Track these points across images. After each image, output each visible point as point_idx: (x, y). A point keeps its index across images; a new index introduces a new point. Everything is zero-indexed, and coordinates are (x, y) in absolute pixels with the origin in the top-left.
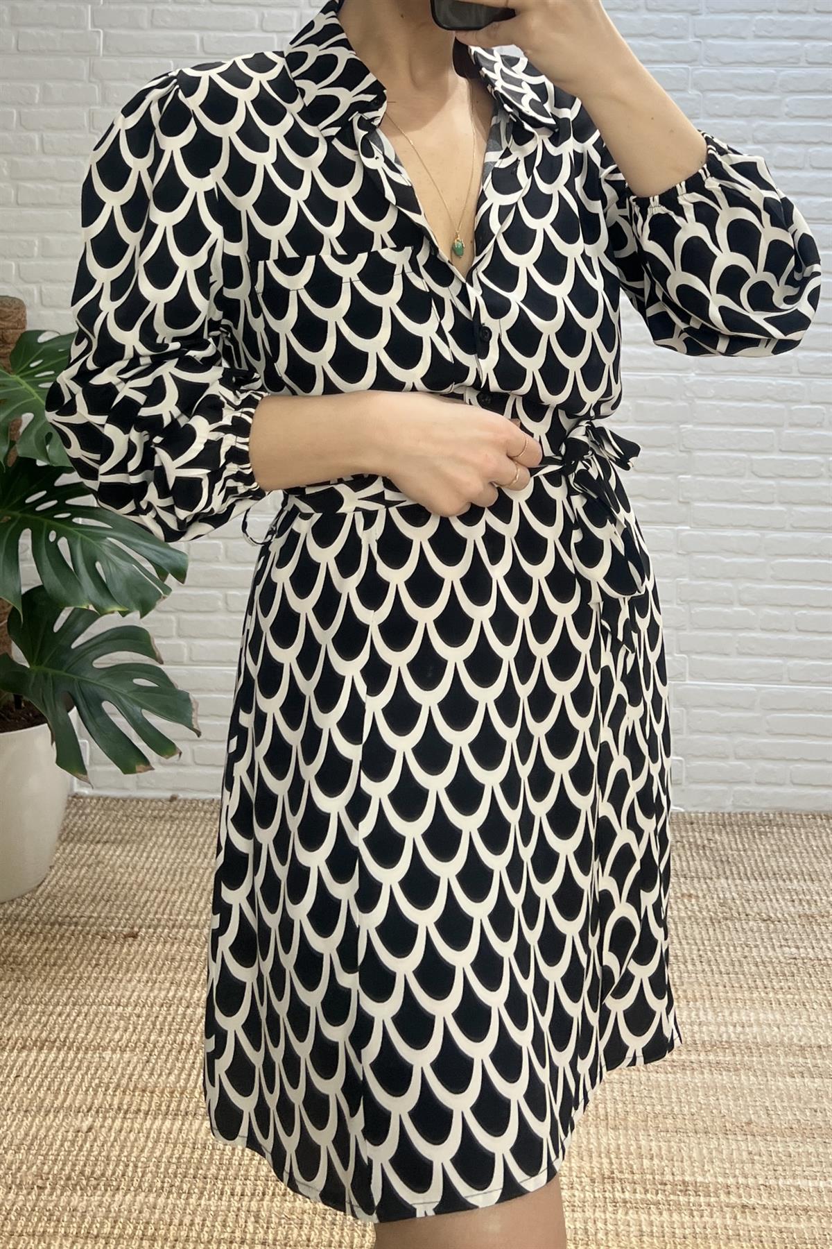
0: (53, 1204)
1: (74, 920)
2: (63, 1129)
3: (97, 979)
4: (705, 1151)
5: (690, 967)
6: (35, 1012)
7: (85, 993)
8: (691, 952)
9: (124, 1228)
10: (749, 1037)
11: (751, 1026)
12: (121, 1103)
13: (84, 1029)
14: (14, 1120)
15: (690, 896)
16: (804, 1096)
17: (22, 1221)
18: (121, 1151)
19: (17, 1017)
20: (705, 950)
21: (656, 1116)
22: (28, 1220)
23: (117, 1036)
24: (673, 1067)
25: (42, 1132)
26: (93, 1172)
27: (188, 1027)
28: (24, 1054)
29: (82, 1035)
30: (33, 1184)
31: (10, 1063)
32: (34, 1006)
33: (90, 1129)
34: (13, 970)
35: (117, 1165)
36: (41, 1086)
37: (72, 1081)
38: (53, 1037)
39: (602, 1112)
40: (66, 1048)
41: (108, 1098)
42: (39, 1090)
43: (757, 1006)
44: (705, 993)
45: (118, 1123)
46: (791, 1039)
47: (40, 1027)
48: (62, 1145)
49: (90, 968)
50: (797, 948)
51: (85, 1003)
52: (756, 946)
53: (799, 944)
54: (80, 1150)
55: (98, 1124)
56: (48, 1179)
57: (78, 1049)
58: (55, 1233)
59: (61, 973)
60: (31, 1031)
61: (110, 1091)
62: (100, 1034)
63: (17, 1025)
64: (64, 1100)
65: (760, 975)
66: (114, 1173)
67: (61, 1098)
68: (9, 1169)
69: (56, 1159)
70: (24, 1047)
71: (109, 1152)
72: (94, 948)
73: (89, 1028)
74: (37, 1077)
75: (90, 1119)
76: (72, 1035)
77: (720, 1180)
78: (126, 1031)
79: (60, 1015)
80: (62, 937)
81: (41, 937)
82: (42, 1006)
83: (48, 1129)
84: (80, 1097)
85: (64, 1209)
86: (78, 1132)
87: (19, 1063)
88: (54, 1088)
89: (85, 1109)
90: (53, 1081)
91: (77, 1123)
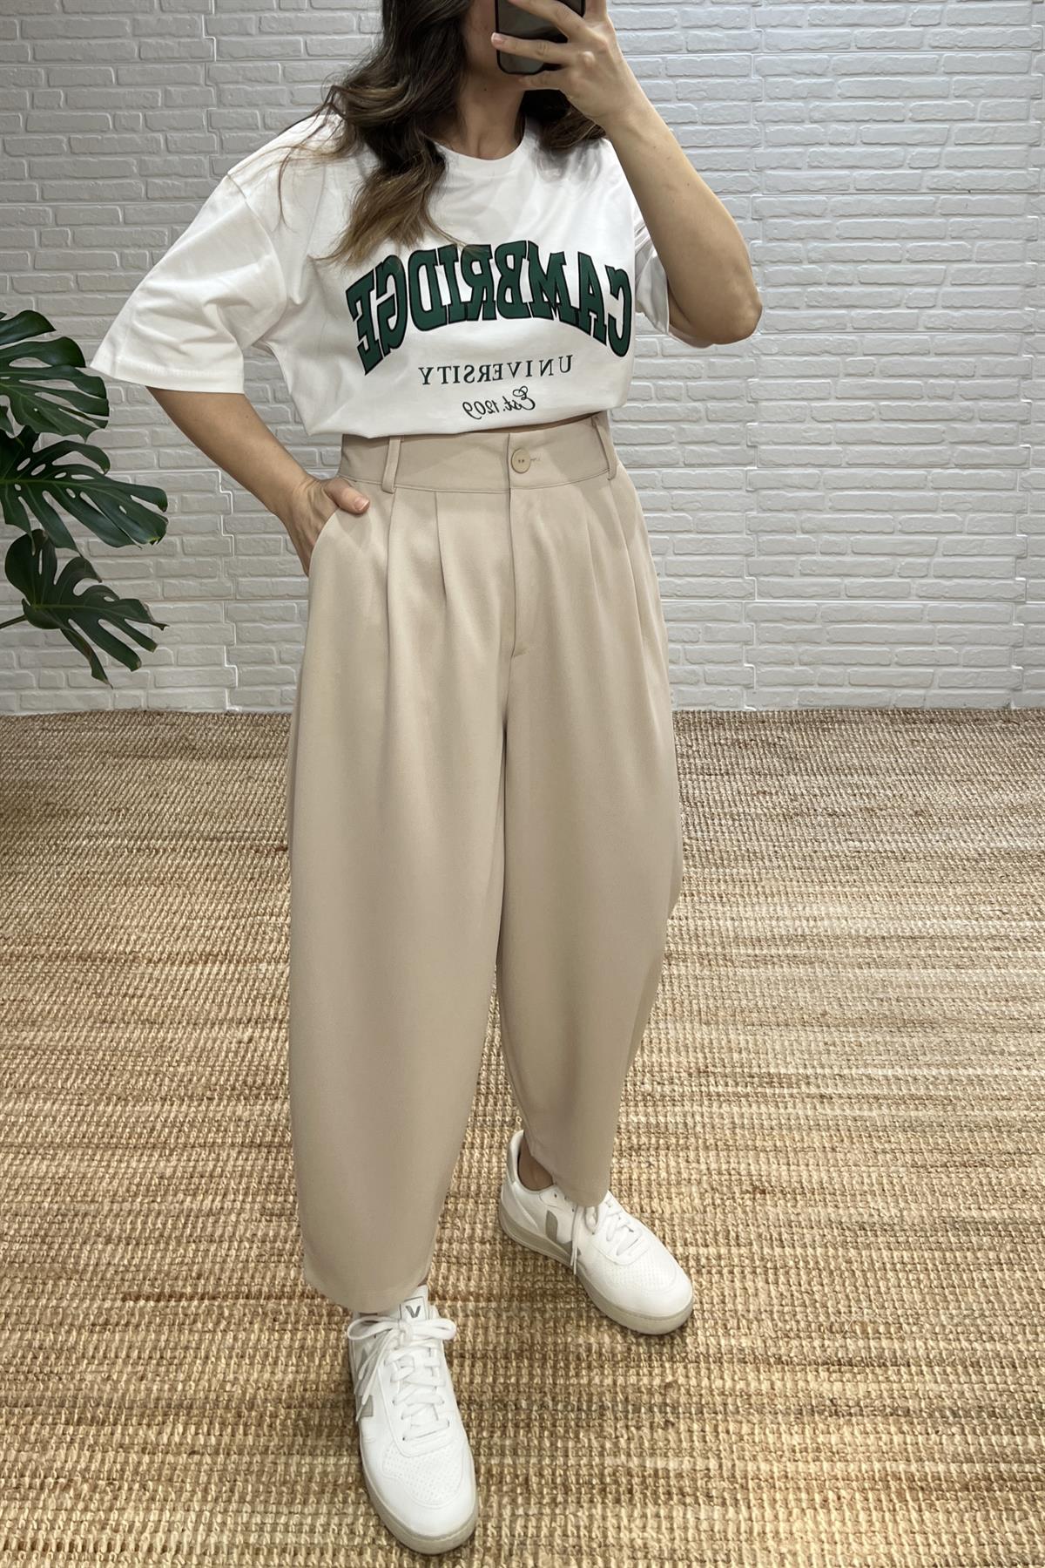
0: (220, 1114)
1: (230, 835)
2: (227, 1041)
3: (252, 892)
5: (767, 863)
6: (200, 926)
7: (242, 906)
8: (767, 849)
10: (821, 930)
11: (822, 919)
12: (276, 1014)
13: (242, 942)
14: (184, 1033)
15: (764, 793)
16: (871, 986)
17: (194, 1134)
18: (279, 1060)
19: (184, 932)
20: (780, 847)
21: (742, 1011)
22: (200, 1131)
23: (271, 949)
24: (756, 961)
25: (209, 1045)
26: (255, 1082)
28: (191, 968)
29: (240, 947)
30: (203, 1095)
31: (179, 977)
32: (198, 920)
33: (250, 1040)
34: (179, 887)
35: (276, 1074)
36: (207, 998)
37: (233, 993)
38: (216, 950)
39: (695, 1007)
40: (227, 962)
41: (265, 1009)
42: (205, 1003)
43: (827, 899)
44: (782, 888)
45: (274, 1032)
46: (857, 931)
47: (204, 940)
48: (227, 1056)
49: (245, 883)
50: (861, 841)
51: (242, 917)
52: (824, 841)
53: (862, 837)
54: (243, 1061)
55: (257, 1035)
56: (215, 1090)
57: (238, 962)
58: (223, 1143)
59: (221, 888)
60: (197, 945)
61: (267, 1002)
62: (257, 947)
63: (184, 940)
64: (228, 1012)
65: (829, 869)
66: (272, 1083)
67: (224, 1010)
68: (182, 1081)
69: (222, 1070)
70: (191, 962)
71: (268, 1061)
72: (248, 863)
73: (247, 940)
74: (203, 990)
75: (250, 1030)
76: (232, 948)
77: (801, 1071)
78: (279, 942)
79: (221, 928)
80: (221, 851)
81: (203, 852)
82: (205, 921)
83: (214, 1041)
84: (241, 1008)
85: (231, 1120)
86: (240, 1042)
87: (187, 977)
88: (218, 1000)
89: (245, 1020)
90: (217, 993)
91: (239, 1034)
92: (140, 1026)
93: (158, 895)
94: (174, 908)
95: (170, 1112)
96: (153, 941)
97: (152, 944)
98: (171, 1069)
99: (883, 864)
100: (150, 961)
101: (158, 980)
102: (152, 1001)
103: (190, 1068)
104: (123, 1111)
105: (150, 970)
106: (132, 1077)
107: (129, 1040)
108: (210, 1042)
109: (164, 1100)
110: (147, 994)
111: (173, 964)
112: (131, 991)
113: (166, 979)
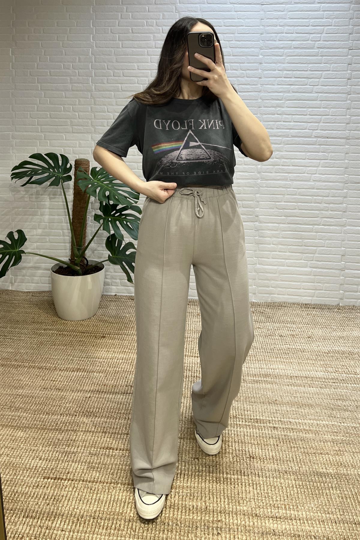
0: (79, 421)
1: (88, 332)
2: (82, 397)
3: (93, 350)
4: (263, 409)
5: (259, 350)
6: (76, 360)
7: (90, 354)
9: (98, 429)
10: (276, 373)
11: (276, 369)
12: (98, 389)
14: (69, 394)
16: (292, 392)
17: (70, 426)
18: (98, 404)
19: (71, 361)
20: (263, 345)
21: (249, 398)
22: (72, 426)
23: (98, 368)
24: (254, 382)
26: (90, 411)
27: (118, 366)
28: (73, 373)
29: (88, 367)
30: (74, 414)
31: (69, 376)
33: (90, 397)
34: (71, 347)
35: (96, 409)
36: (77, 383)
37: (85, 382)
38: (81, 368)
40: (84, 372)
41: (95, 387)
43: (278, 363)
44: (263, 359)
45: (97, 395)
46: (288, 374)
47: (77, 364)
48: (82, 402)
49: (91, 347)
51: (90, 358)
52: (278, 344)
53: (290, 344)
54: (87, 403)
55: (92, 395)
56: (78, 413)
57: (87, 372)
58: (79, 430)
59: (84, 348)
60: (75, 366)
61: (96, 385)
62: (94, 368)
63: (71, 364)
65: (279, 353)
66: (96, 411)
67: (82, 387)
68: (67, 409)
69: (80, 406)
70: (73, 371)
71: (95, 404)
72: (93, 341)
73: (91, 365)
74: (76, 380)
75: (90, 394)
76: (86, 367)
77: (267, 418)
78: (100, 367)
79: (83, 361)
80: (84, 337)
81: (79, 337)
82: (78, 358)
83: (78, 397)
84: (87, 387)
85: (82, 423)
86: (86, 398)
87: (71, 376)
88: (81, 384)
89: (88, 390)
90: (80, 382)
91: (86, 395)
92: (56, 390)
93: (64, 349)
94: (69, 354)
95: (63, 419)
96: (61, 363)
98: (64, 405)
99: (297, 352)
100: (60, 370)
101: (62, 376)
102: (60, 383)
103: (70, 405)
104: (48, 418)
105: (60, 373)
106: (52, 407)
107: (52, 394)
108: (77, 397)
109: (61, 415)
110: (59, 380)
111: (67, 371)
112: (54, 379)
113: (65, 376)
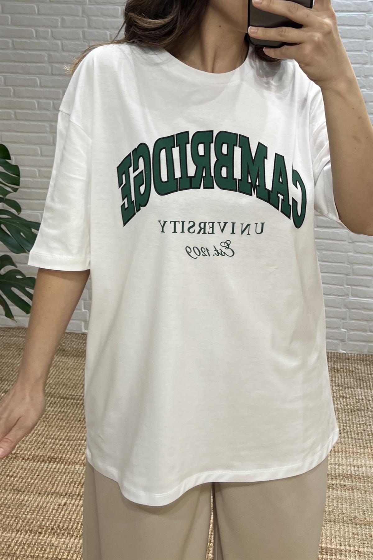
0: (43, 542)
1: (74, 397)
2: (53, 504)
3: (79, 427)
4: (333, 531)
6: (51, 443)
7: (73, 434)
9: (73, 556)
10: (361, 472)
11: (362, 467)
12: (80, 492)
13: (69, 453)
14: (33, 498)
15: (343, 397)
17: (29, 550)
18: (77, 516)
19: (43, 445)
22: (32, 549)
25: (45, 505)
26: (63, 526)
28: (43, 464)
29: (68, 456)
30: (37, 531)
31: (36, 468)
32: (50, 440)
33: (65, 505)
34: (44, 422)
35: (74, 523)
36: (47, 481)
37: (61, 479)
38: (56, 456)
40: (61, 462)
41: (75, 489)
42: (46, 483)
43: (366, 456)
45: (77, 502)
47: (51, 450)
48: (52, 512)
49: (76, 422)
51: (72, 440)
54: (59, 515)
55: (68, 502)
56: (44, 529)
57: (66, 463)
58: (43, 556)
59: (64, 424)
60: (48, 453)
61: (76, 486)
62: (76, 456)
63: (42, 449)
64: (56, 489)
66: (72, 528)
67: (55, 488)
68: (28, 522)
69: (49, 519)
70: (43, 461)
71: (72, 516)
72: (79, 412)
73: (72, 452)
74: (46, 476)
75: (66, 499)
76: (64, 456)
77: (338, 547)
80: (67, 405)
81: (59, 405)
82: (54, 440)
83: (48, 503)
84: (63, 488)
85: (48, 545)
86: (60, 505)
87: (40, 469)
88: (53, 482)
89: (64, 494)
90: (52, 479)
91: (60, 501)
92: (13, 492)
94: (40, 432)
95: (19, 538)
96: (27, 448)
97: (26, 450)
98: (24, 516)
100: (23, 459)
101: (25, 469)
102: (21, 480)
103: (33, 516)
105: (23, 463)
106: (4, 518)
107: (6, 499)
108: (45, 503)
109: (18, 531)
110: (19, 476)
111: (34, 461)
112: (11, 474)
113: (30, 469)
